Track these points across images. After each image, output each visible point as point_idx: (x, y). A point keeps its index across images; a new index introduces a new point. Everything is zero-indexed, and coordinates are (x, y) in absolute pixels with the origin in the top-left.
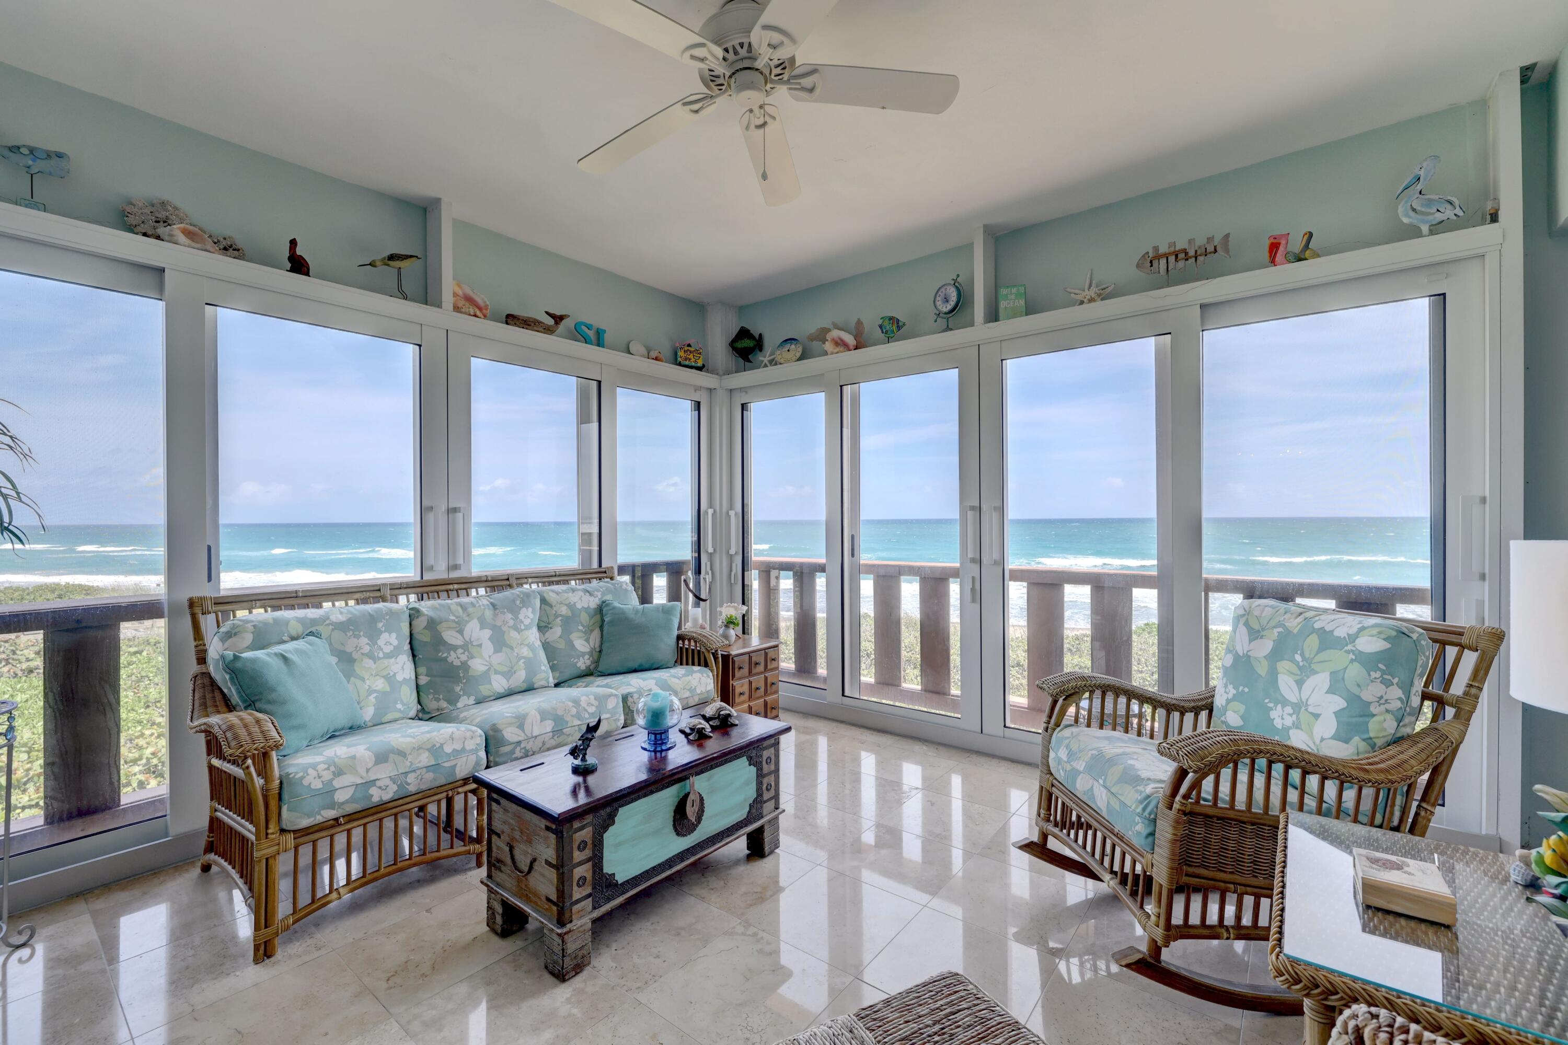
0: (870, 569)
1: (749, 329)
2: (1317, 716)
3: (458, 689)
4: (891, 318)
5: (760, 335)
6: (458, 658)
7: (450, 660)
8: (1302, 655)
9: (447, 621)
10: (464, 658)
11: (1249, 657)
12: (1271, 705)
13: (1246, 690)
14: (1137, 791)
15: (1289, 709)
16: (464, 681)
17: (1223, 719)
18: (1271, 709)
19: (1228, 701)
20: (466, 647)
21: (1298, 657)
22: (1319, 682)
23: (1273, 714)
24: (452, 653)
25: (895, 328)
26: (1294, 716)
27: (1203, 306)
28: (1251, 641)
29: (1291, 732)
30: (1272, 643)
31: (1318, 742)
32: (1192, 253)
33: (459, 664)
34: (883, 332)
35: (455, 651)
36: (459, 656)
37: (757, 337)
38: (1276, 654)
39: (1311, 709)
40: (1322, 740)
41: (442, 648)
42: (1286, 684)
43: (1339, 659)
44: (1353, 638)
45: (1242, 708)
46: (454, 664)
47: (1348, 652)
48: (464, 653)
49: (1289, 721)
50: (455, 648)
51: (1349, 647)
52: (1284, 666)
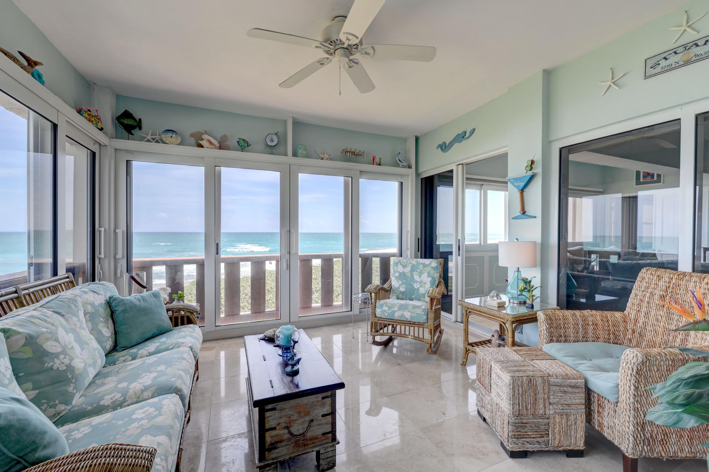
0: (224, 260)
1: (132, 113)
2: (425, 283)
3: (70, 389)
4: (244, 140)
5: (140, 120)
6: (63, 363)
7: (55, 368)
8: (419, 270)
9: (42, 333)
10: (66, 361)
11: (404, 272)
12: (413, 283)
13: (405, 281)
14: (420, 309)
15: (418, 283)
16: (74, 380)
17: (399, 290)
18: (413, 284)
19: (400, 285)
20: (64, 352)
21: (418, 270)
22: (425, 275)
23: (414, 286)
24: (56, 360)
25: (246, 145)
26: (420, 285)
27: (360, 171)
28: (404, 268)
29: (420, 289)
30: (410, 268)
31: (427, 289)
32: (356, 154)
33: (65, 368)
34: (239, 145)
35: (58, 358)
36: (63, 361)
37: (138, 120)
38: (412, 270)
39: (424, 282)
40: (428, 288)
41: (46, 359)
42: (416, 277)
43: (428, 269)
44: (430, 264)
45: (405, 286)
46: (60, 369)
47: (430, 267)
48: (65, 358)
49: (419, 286)
50: (56, 355)
51: (430, 266)
52: (414, 273)
